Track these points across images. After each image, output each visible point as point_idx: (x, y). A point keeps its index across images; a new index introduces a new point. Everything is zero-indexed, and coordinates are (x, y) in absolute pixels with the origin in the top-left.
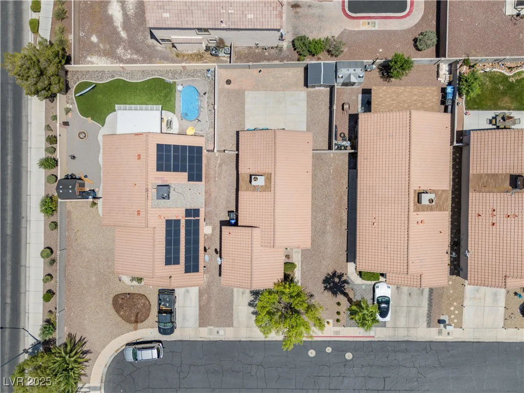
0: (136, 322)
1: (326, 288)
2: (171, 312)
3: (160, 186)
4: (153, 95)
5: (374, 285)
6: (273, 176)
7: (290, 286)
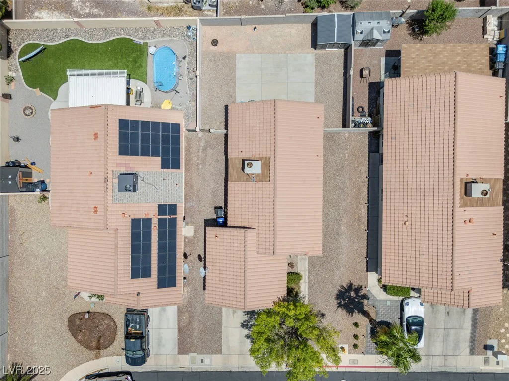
0: (98, 348)
1: (339, 305)
2: (141, 337)
3: (124, 174)
4: (119, 60)
5: (402, 301)
6: (272, 160)
7: (296, 306)
